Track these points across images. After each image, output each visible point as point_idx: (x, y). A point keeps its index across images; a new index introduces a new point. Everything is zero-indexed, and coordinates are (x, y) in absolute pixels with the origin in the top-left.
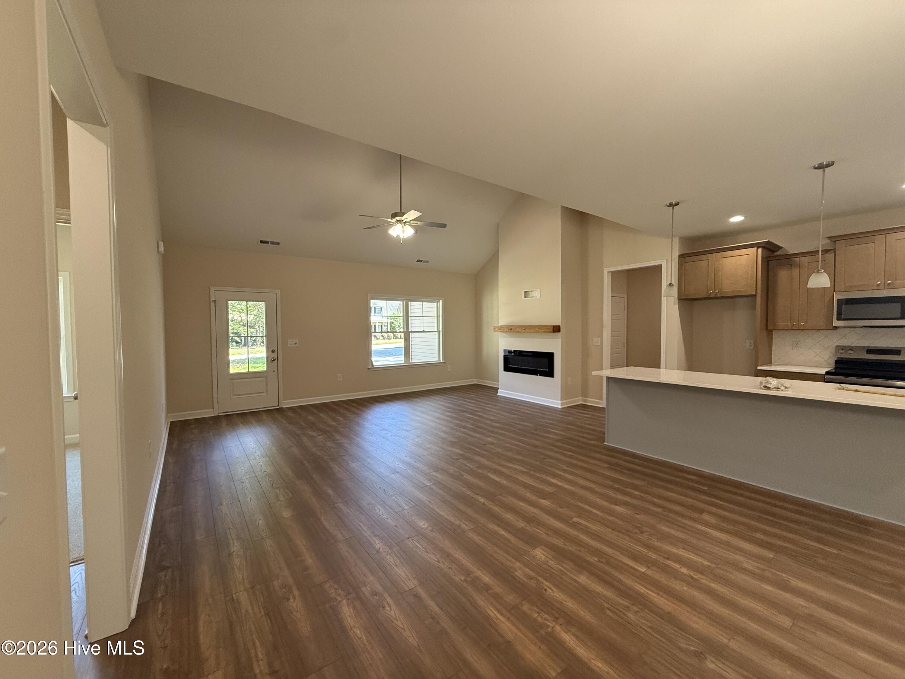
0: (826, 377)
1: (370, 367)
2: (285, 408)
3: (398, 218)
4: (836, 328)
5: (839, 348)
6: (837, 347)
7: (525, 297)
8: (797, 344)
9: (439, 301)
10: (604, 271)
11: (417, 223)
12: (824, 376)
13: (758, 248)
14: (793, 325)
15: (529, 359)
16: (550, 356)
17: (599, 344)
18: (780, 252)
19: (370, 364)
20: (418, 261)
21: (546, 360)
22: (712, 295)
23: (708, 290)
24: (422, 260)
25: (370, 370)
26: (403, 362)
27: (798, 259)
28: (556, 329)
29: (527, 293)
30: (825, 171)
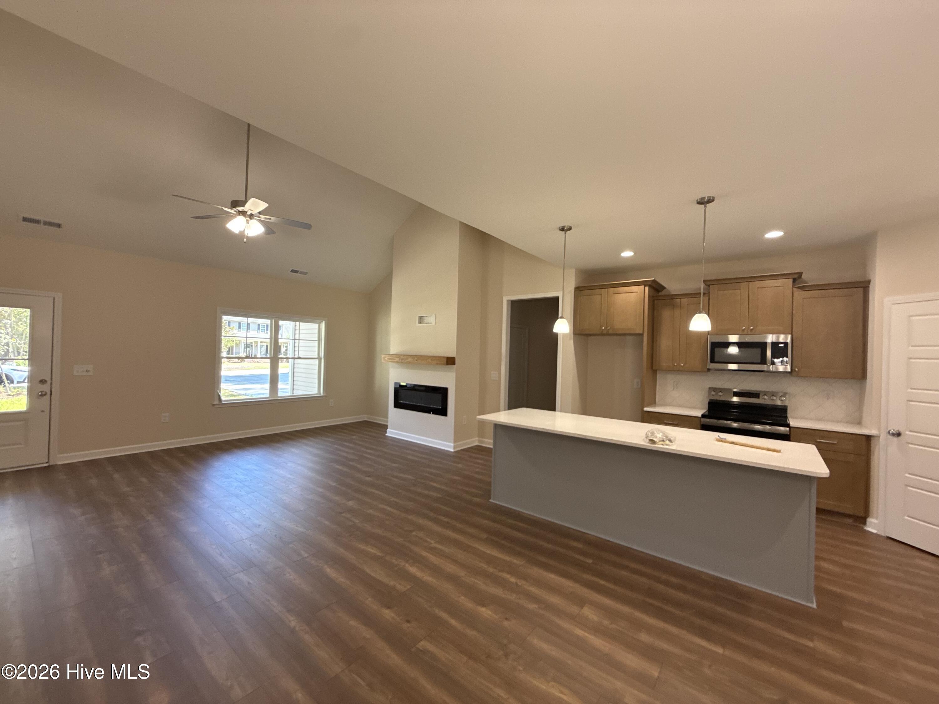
0: (702, 420)
1: (216, 402)
2: (60, 465)
3: (240, 209)
4: (709, 370)
5: (712, 389)
6: (710, 388)
7: (420, 323)
8: (677, 384)
9: (322, 322)
10: (504, 300)
11: (270, 219)
12: (700, 419)
13: (645, 286)
14: (675, 365)
15: (423, 394)
16: (443, 392)
17: (497, 379)
18: (664, 292)
19: (217, 398)
20: (293, 271)
21: (439, 396)
22: (605, 332)
23: (601, 327)
24: (298, 271)
25: (216, 407)
26: (268, 396)
27: (679, 300)
28: (450, 361)
29: (422, 318)
30: (706, 207)
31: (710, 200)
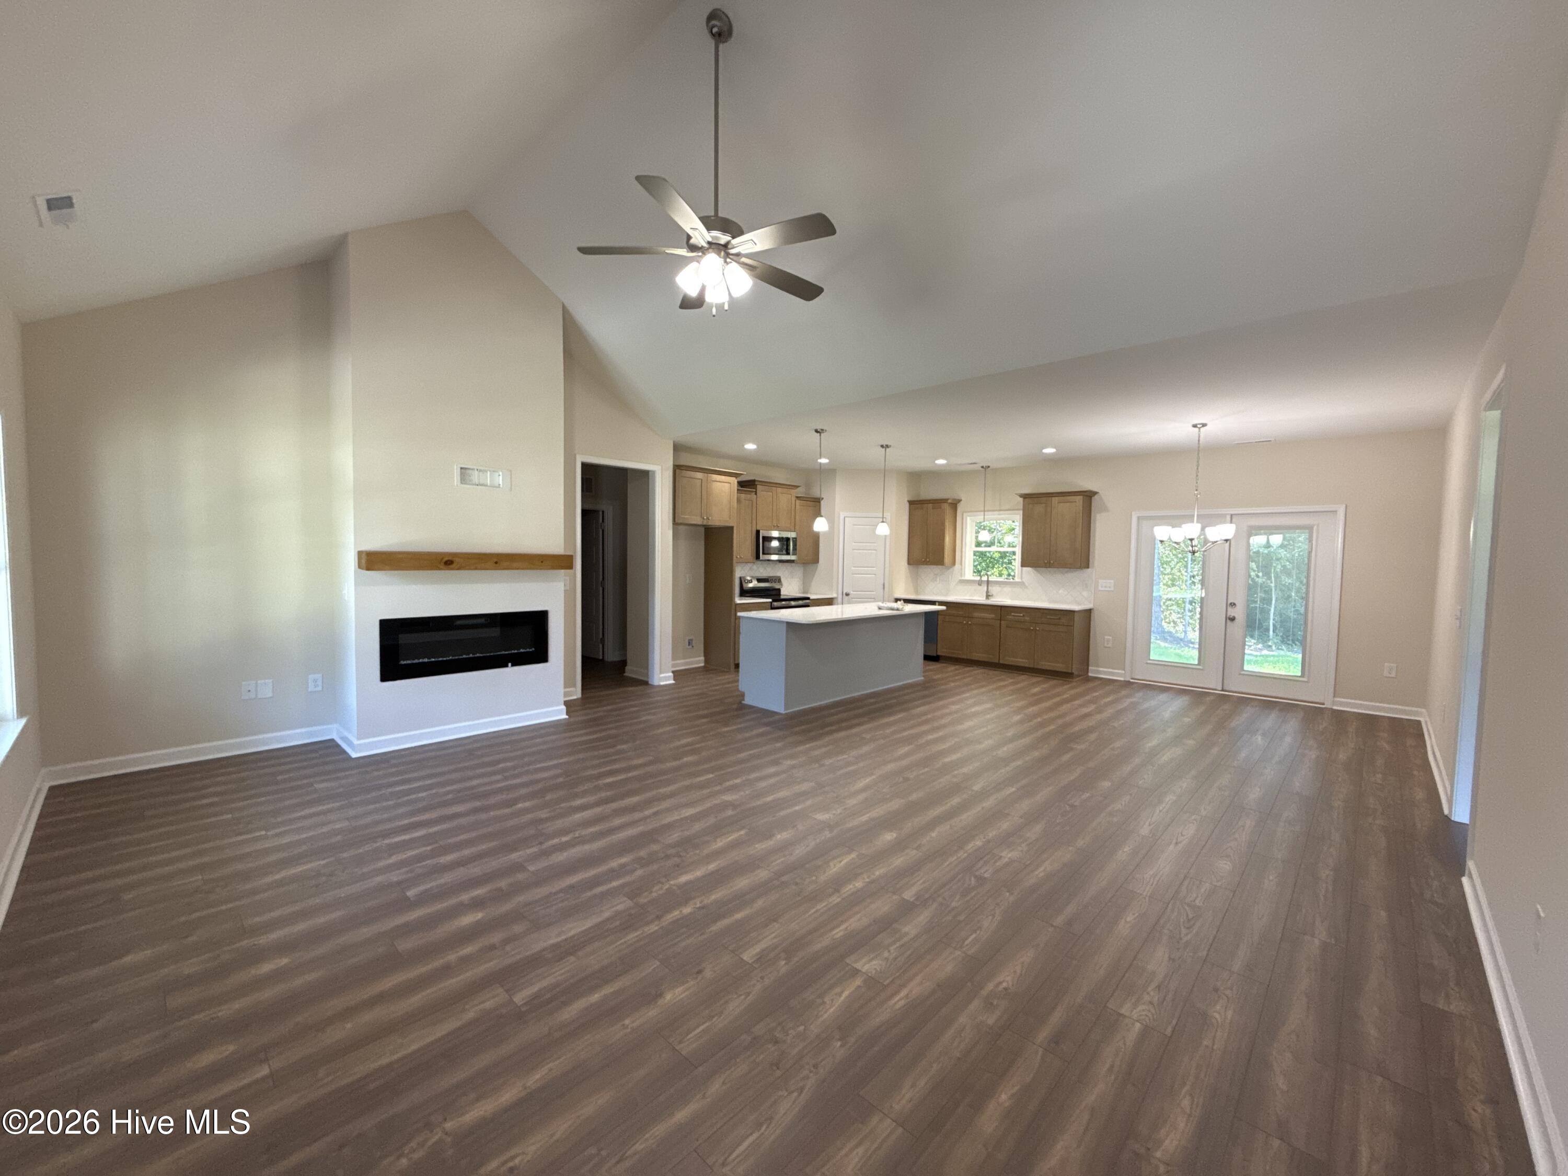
4: (759, 561)
10: (577, 460)
13: (736, 478)
16: (534, 620)
23: (701, 516)
29: (468, 471)
31: (887, 446)
